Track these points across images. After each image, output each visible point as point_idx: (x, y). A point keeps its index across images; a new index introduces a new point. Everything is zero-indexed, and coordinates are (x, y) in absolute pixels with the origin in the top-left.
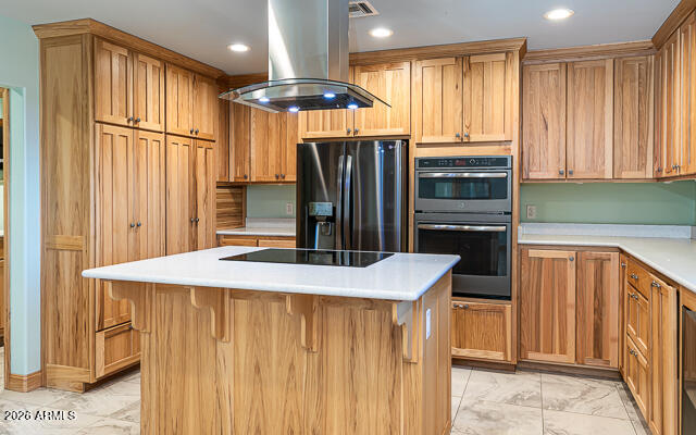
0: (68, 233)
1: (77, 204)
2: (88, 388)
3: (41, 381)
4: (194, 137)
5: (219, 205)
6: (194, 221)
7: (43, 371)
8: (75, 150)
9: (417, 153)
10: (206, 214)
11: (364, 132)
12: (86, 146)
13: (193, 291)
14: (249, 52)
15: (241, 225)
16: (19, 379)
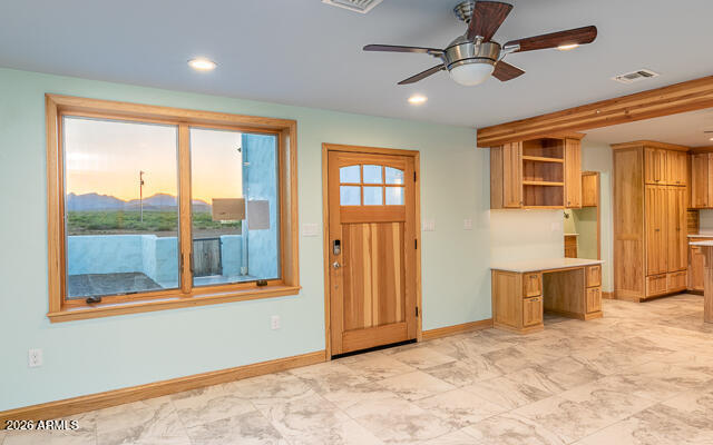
0: (629, 232)
2: (642, 301)
3: (615, 296)
4: (678, 185)
5: (689, 221)
6: (678, 230)
7: (615, 291)
10: (683, 225)
15: (697, 233)
16: (607, 294)
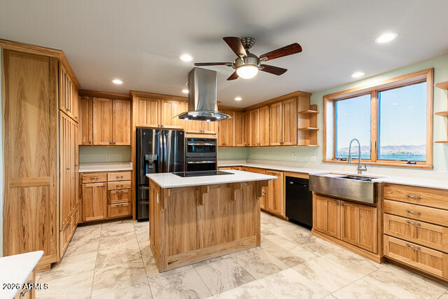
0: (34, 176)
1: (44, 158)
8: (42, 124)
9: (186, 136)
11: (165, 127)
12: (54, 124)
13: (208, 187)
14: (122, 85)
